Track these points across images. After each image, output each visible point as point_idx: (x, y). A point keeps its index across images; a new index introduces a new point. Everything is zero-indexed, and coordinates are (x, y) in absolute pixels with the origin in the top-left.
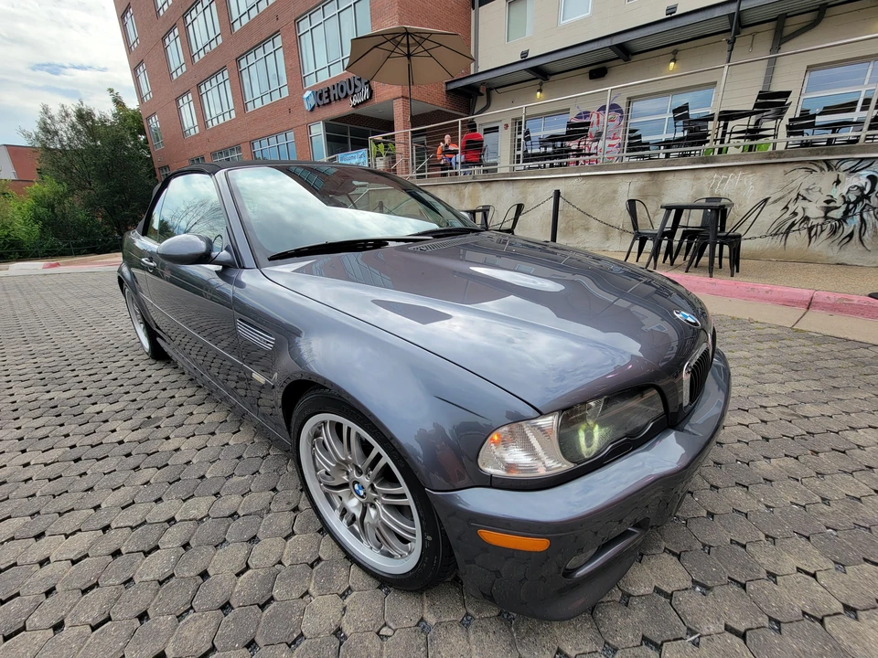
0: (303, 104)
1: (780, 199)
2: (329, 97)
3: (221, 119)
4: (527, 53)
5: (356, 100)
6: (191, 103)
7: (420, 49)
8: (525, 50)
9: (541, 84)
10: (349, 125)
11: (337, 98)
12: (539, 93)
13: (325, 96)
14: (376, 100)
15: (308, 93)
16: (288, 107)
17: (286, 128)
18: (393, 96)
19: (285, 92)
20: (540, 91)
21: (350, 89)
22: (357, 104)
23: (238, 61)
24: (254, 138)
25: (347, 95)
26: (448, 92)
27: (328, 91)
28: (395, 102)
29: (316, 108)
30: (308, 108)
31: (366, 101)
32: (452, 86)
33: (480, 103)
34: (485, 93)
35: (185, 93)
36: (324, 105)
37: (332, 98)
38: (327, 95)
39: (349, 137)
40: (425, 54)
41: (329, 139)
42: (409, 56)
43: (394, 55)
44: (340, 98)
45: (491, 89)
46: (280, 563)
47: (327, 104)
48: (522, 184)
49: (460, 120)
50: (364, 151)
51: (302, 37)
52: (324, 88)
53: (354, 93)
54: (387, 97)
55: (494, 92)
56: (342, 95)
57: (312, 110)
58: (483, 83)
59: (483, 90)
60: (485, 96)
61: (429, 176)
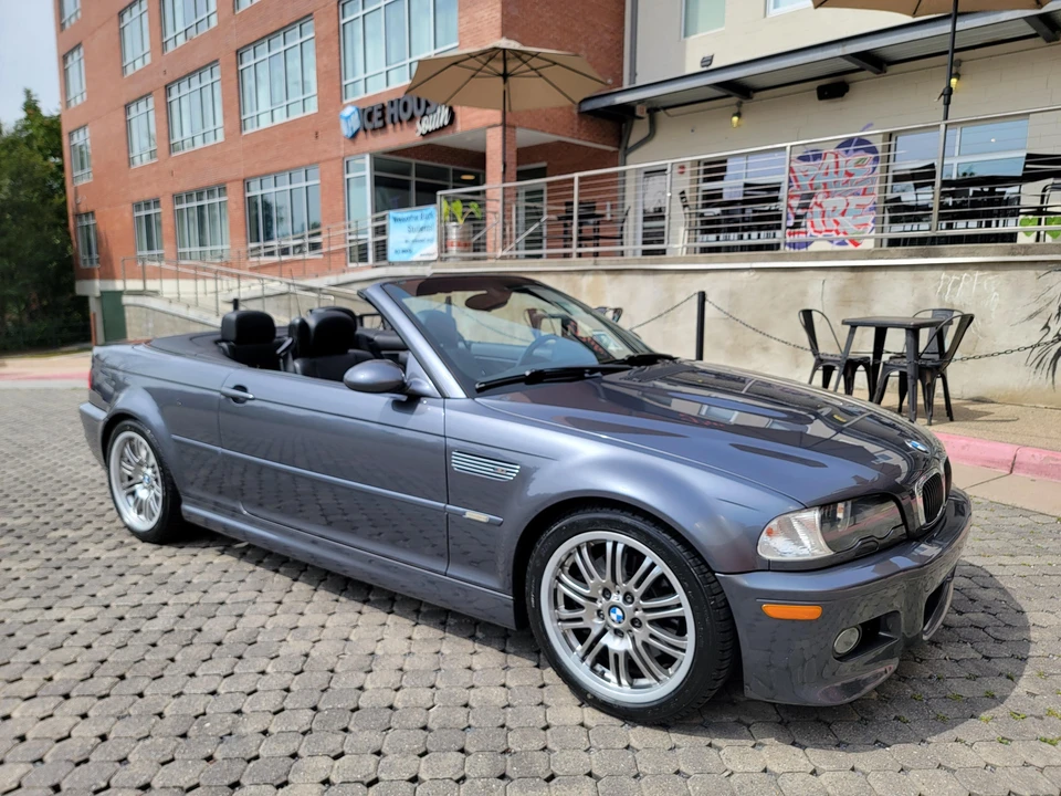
0: (338, 126)
1: (1036, 313)
2: (383, 117)
3: (199, 140)
4: (710, 60)
5: (427, 125)
6: (152, 115)
7: (525, 67)
8: (707, 54)
9: (739, 104)
10: (414, 161)
11: (396, 119)
12: (735, 119)
13: (377, 117)
14: (460, 126)
15: (348, 111)
16: (314, 129)
17: (306, 161)
18: (484, 121)
19: (312, 108)
20: (739, 115)
21: (419, 107)
22: (428, 133)
23: (239, 54)
24: (251, 174)
25: (412, 118)
26: (583, 114)
27: (383, 109)
28: (490, 132)
29: (362, 134)
30: (346, 130)
31: (443, 128)
32: (588, 106)
33: (639, 131)
34: (645, 115)
35: (145, 97)
36: (374, 129)
37: (388, 119)
38: (379, 114)
39: (413, 179)
40: (533, 73)
41: (378, 182)
42: (505, 76)
43: (480, 74)
44: (400, 121)
45: (657, 110)
46: (263, 627)
47: (380, 128)
48: (667, 276)
49: (576, 176)
50: (431, 209)
51: (348, 26)
52: (376, 103)
53: (425, 114)
54: (477, 123)
55: (661, 114)
56: (405, 116)
57: (354, 136)
58: (641, 101)
59: (640, 111)
60: (646, 121)
61: (550, 256)
